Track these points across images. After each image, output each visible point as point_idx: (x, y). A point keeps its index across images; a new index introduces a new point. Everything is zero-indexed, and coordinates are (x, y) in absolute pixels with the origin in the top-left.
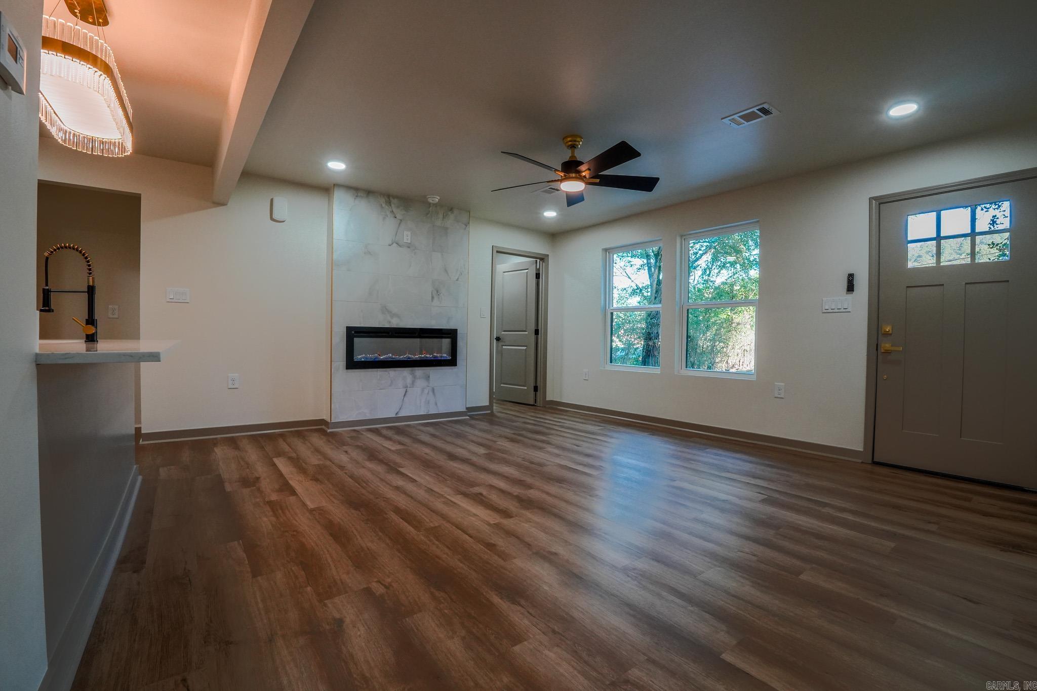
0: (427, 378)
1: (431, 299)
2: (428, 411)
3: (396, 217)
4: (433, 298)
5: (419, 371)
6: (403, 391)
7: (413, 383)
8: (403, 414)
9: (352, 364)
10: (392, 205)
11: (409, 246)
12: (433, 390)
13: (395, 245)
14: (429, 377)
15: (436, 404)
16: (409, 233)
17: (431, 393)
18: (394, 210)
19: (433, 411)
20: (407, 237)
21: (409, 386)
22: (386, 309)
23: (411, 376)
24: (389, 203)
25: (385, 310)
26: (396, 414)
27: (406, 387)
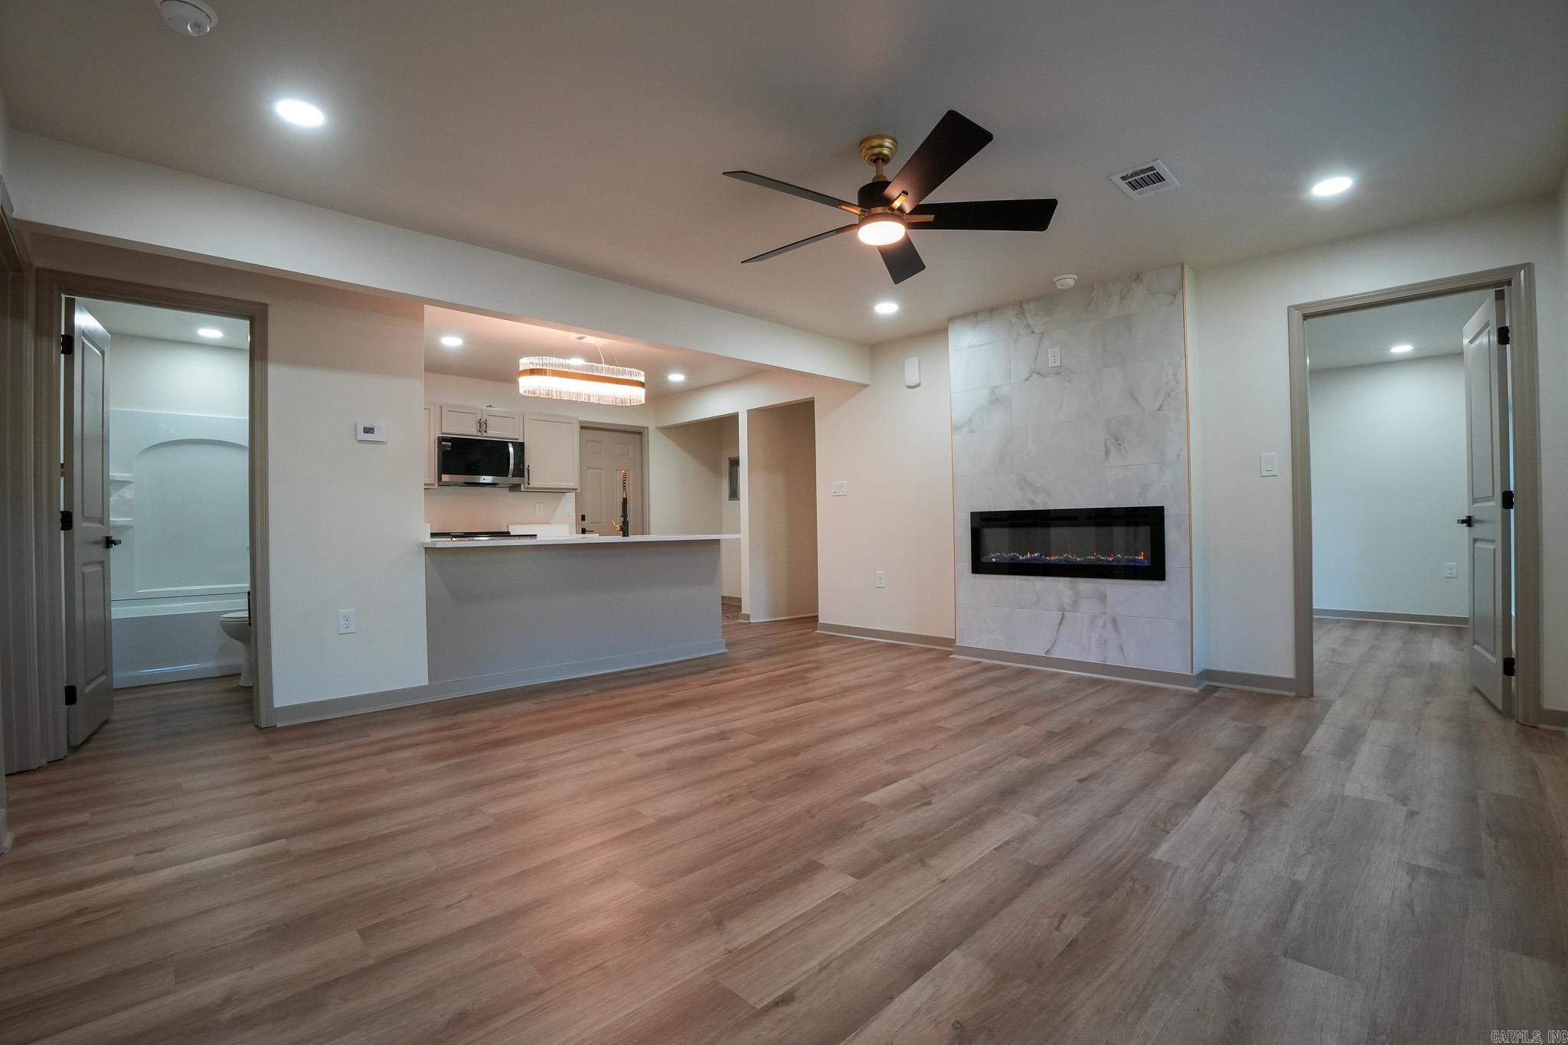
0: (1102, 598)
1: (1104, 453)
2: (1106, 658)
3: (1033, 332)
4: (1107, 452)
5: (1086, 585)
6: (1055, 616)
7: (1075, 604)
8: (1057, 654)
9: (979, 566)
10: (1028, 315)
11: (1058, 372)
12: (1114, 622)
13: (1035, 376)
14: (1105, 597)
15: (1121, 649)
16: (1057, 350)
17: (1109, 626)
18: (1030, 321)
19: (1114, 660)
20: (1053, 358)
21: (1067, 609)
22: (1026, 481)
23: (1070, 592)
24: (1022, 314)
25: (1024, 483)
26: (1047, 652)
27: (1063, 610)
